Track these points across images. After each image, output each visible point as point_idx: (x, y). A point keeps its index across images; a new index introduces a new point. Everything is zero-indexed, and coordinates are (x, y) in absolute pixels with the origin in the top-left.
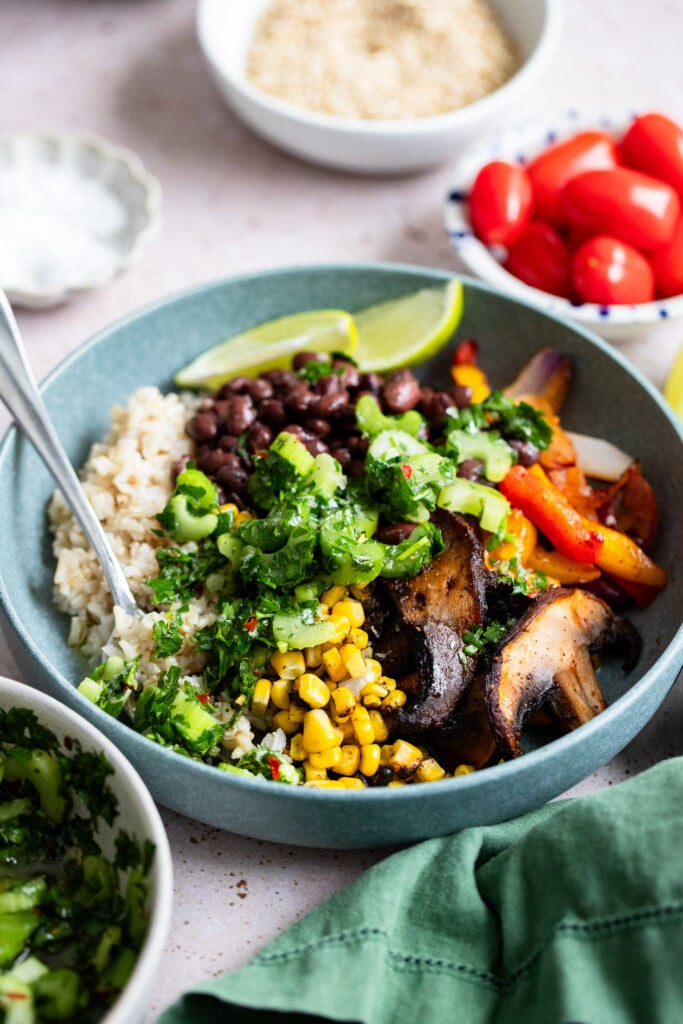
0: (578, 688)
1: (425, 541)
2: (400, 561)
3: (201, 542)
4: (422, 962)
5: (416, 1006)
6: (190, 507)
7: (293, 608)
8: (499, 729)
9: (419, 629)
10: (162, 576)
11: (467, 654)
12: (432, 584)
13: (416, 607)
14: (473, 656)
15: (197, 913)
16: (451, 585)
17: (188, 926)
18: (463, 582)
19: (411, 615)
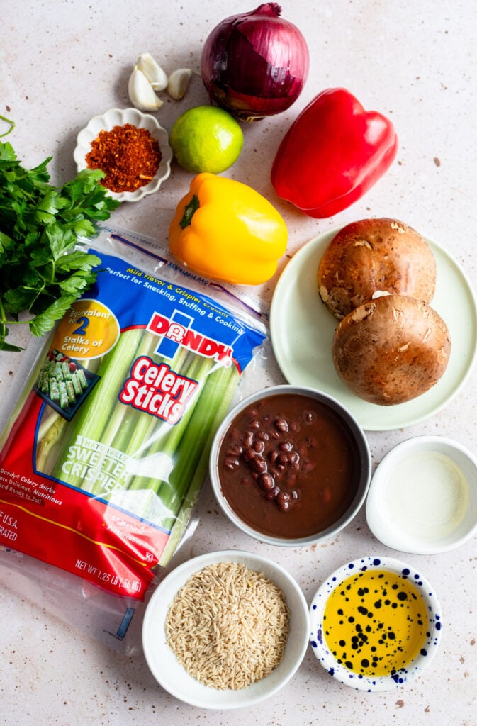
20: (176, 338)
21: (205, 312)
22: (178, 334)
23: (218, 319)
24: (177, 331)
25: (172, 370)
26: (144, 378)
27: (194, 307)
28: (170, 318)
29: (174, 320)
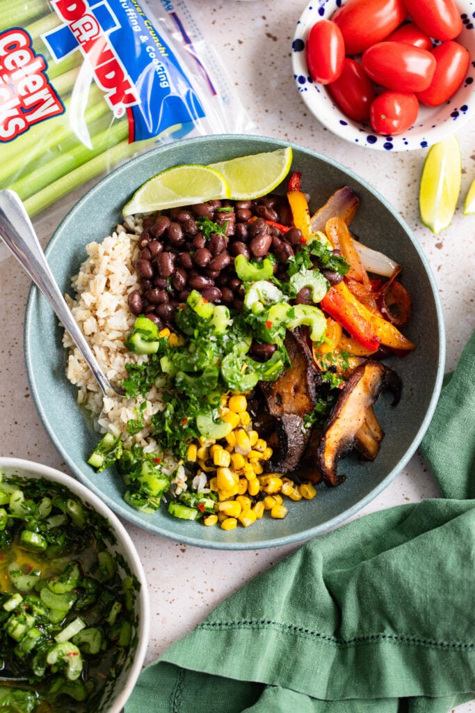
0: (367, 429)
1: (280, 363)
2: (266, 376)
3: (150, 356)
4: (298, 629)
5: (292, 658)
6: (143, 339)
7: (207, 408)
8: (326, 476)
9: (279, 419)
10: (129, 379)
11: (306, 428)
12: (285, 388)
13: (276, 404)
14: (309, 428)
15: (159, 563)
16: (296, 390)
17: (155, 571)
18: (303, 389)
19: (274, 411)
20: (81, 34)
21: (140, 30)
22: (87, 31)
23: (150, 50)
24: (88, 26)
25: (47, 72)
26: (6, 56)
27: (132, 14)
28: (91, 5)
29: (93, 11)
